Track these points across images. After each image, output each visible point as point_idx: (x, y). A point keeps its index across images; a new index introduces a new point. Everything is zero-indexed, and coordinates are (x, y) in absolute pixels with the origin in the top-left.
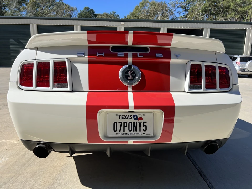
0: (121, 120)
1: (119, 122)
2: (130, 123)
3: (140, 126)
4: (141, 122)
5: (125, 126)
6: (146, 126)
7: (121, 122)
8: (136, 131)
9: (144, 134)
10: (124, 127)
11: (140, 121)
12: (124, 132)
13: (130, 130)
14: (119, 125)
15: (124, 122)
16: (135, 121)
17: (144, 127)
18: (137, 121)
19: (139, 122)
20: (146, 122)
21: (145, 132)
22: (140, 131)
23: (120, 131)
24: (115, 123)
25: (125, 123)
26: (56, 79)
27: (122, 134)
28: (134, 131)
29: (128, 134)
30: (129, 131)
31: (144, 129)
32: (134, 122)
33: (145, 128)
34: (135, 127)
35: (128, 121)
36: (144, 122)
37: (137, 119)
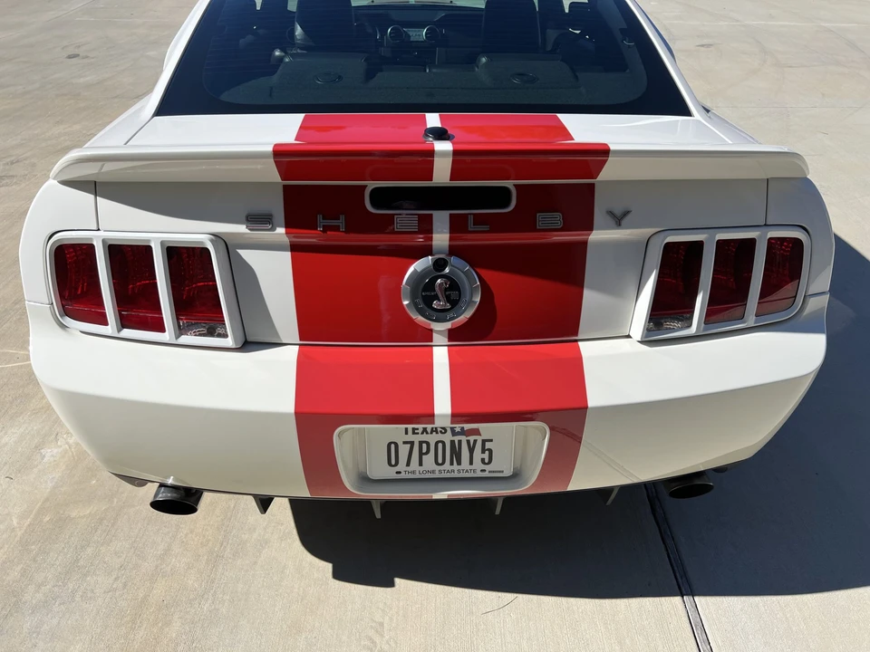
0: (410, 437)
1: (404, 443)
2: (440, 445)
3: (471, 450)
4: (475, 441)
5: (424, 450)
6: (490, 451)
7: (412, 443)
8: (459, 463)
9: (483, 471)
10: (421, 454)
11: (472, 438)
12: (421, 469)
13: (440, 461)
14: (404, 450)
15: (421, 443)
16: (456, 439)
17: (483, 452)
18: (464, 438)
19: (468, 442)
20: (491, 440)
21: (487, 468)
22: (471, 463)
23: (408, 464)
24: (393, 446)
25: (424, 446)
27: (414, 472)
28: (452, 464)
29: (433, 472)
30: (437, 463)
31: (483, 460)
32: (452, 442)
33: (486, 455)
34: (456, 454)
35: (432, 439)
36: (484, 442)
37: (464, 433)
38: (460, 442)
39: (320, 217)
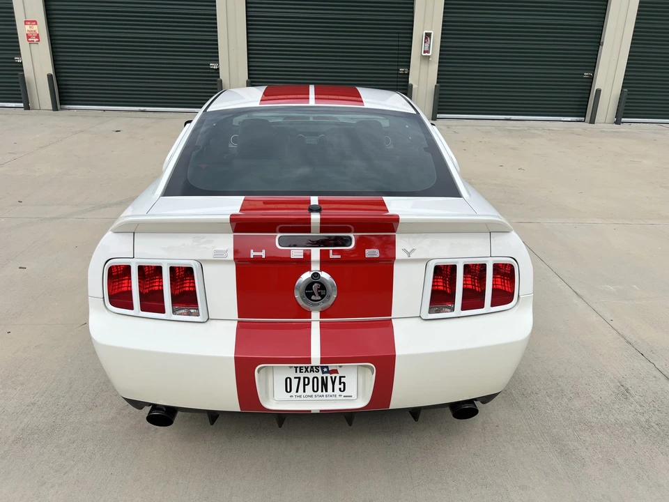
0: (298, 375)
1: (295, 378)
2: (315, 379)
3: (333, 383)
4: (335, 377)
5: (306, 383)
6: (344, 383)
7: (299, 378)
8: (326, 391)
9: (340, 396)
10: (305, 385)
11: (333, 375)
12: (305, 394)
13: (315, 390)
14: (295, 382)
15: (304, 378)
16: (325, 376)
17: (340, 384)
18: (329, 375)
19: (331, 377)
20: (344, 377)
21: (343, 394)
22: (333, 391)
23: (297, 391)
24: (288, 380)
25: (306, 379)
26: (176, 300)
27: (300, 396)
28: (322, 391)
29: (311, 396)
31: (340, 389)
32: (322, 378)
33: (342, 386)
34: (325, 385)
35: (311, 375)
36: (340, 377)
37: (329, 372)
38: (327, 377)
39: (252, 251)
